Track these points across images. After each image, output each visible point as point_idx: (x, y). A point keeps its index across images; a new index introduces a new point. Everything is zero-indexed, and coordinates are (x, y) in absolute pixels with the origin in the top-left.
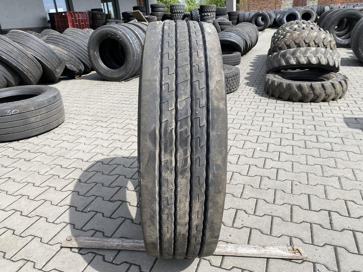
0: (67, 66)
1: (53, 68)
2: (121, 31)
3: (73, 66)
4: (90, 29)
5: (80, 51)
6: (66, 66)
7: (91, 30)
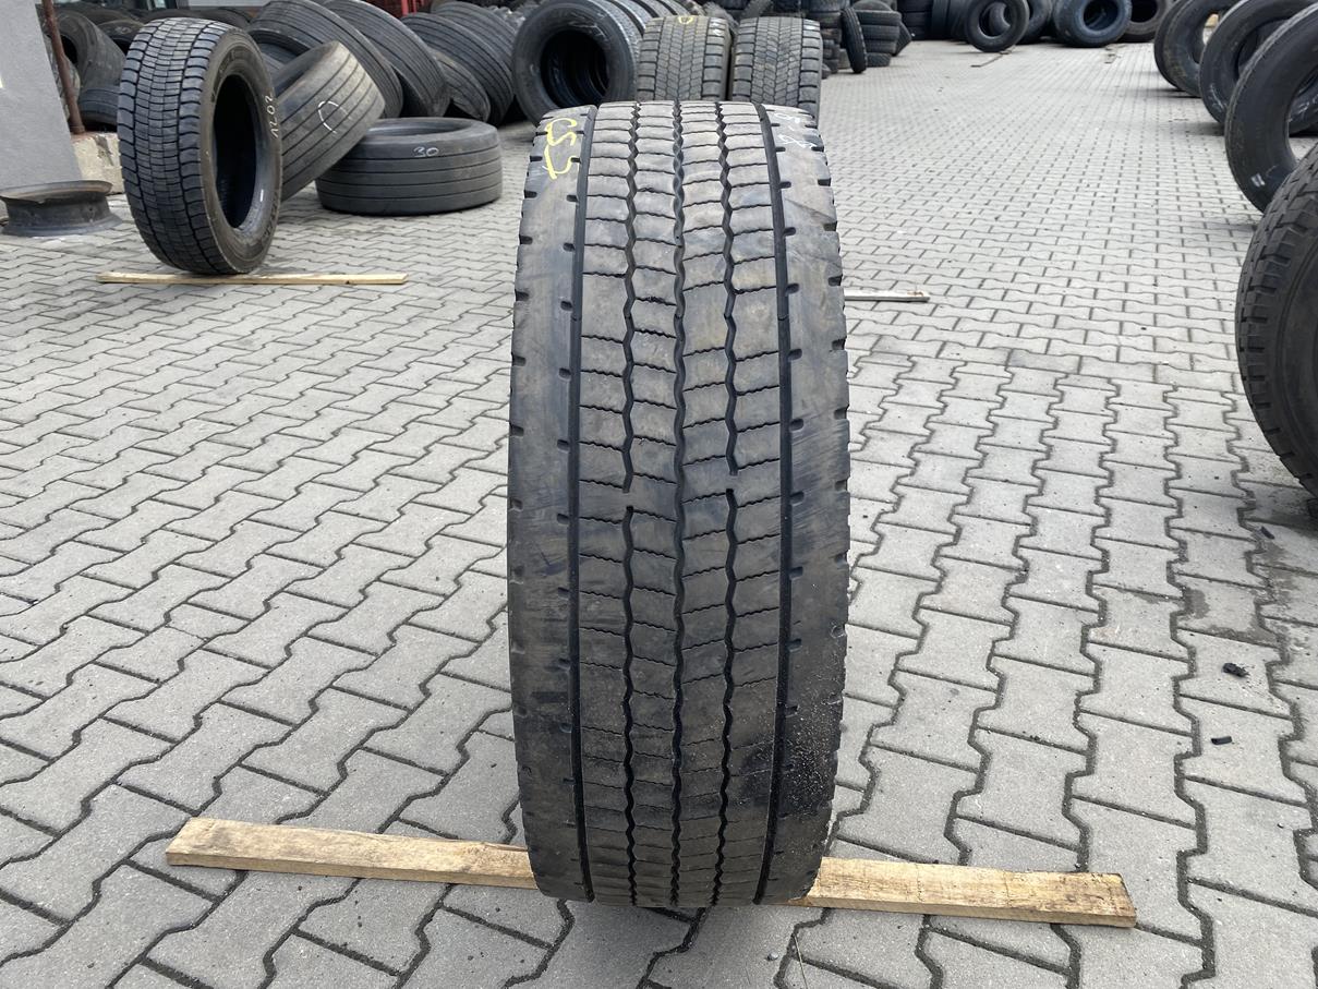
0: (456, 100)
1: (429, 101)
2: (603, 12)
3: (467, 103)
4: (504, 8)
5: (485, 64)
6: (452, 100)
7: (506, 11)
